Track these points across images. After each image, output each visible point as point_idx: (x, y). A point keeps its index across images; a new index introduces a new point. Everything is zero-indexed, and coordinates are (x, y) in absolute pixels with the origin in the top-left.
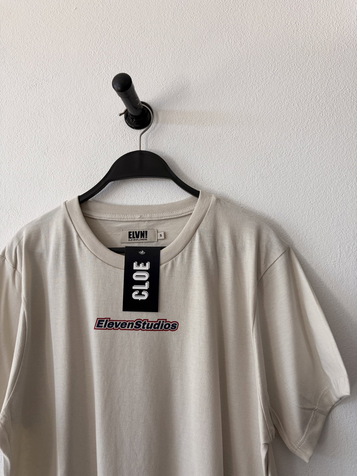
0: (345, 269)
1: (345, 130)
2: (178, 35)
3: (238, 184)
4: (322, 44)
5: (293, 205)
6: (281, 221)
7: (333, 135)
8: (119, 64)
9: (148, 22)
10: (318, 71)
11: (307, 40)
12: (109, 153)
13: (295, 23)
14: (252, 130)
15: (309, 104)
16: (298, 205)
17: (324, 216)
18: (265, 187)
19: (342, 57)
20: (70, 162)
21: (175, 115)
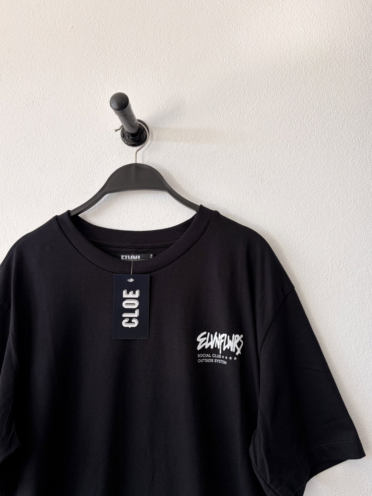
0: (337, 283)
1: (336, 147)
2: (174, 55)
3: (233, 200)
4: (314, 63)
5: (286, 220)
7: (324, 152)
8: (115, 83)
9: (143, 42)
10: (310, 90)
11: (300, 60)
12: (106, 170)
13: (288, 43)
14: (246, 147)
15: (301, 122)
16: (291, 220)
17: (316, 230)
18: (259, 203)
19: (333, 76)
20: (66, 179)
21: (170, 133)
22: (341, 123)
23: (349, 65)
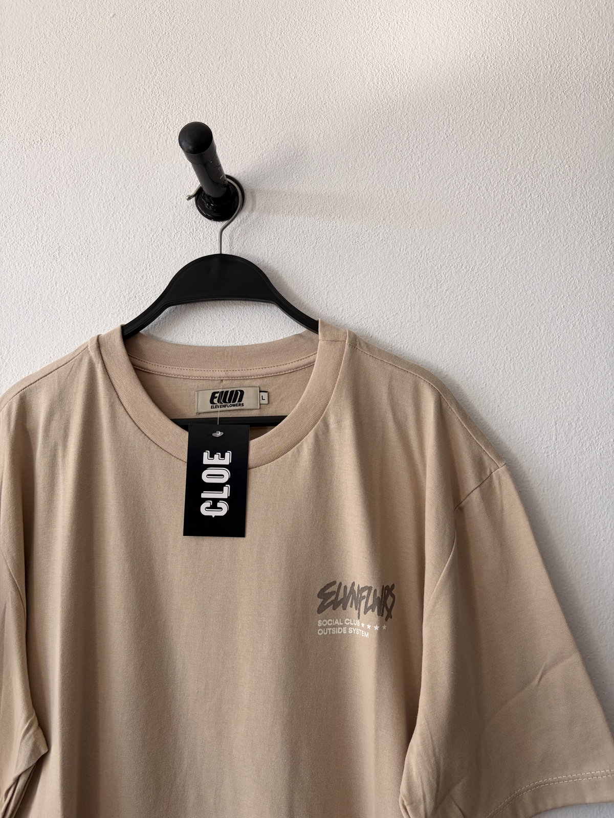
0: (564, 461)
1: (562, 231)
2: (289, 67)
3: (388, 317)
4: (525, 91)
5: (478, 354)
6: (459, 380)
7: (543, 239)
8: (187, 111)
9: (237, 44)
10: (519, 135)
13: (482, 56)
14: (410, 228)
15: (504, 188)
16: (487, 354)
17: (529, 371)
18: (433, 322)
19: (558, 114)
20: (98, 273)
21: (281, 199)
22: (570, 191)
23: (583, 97)
